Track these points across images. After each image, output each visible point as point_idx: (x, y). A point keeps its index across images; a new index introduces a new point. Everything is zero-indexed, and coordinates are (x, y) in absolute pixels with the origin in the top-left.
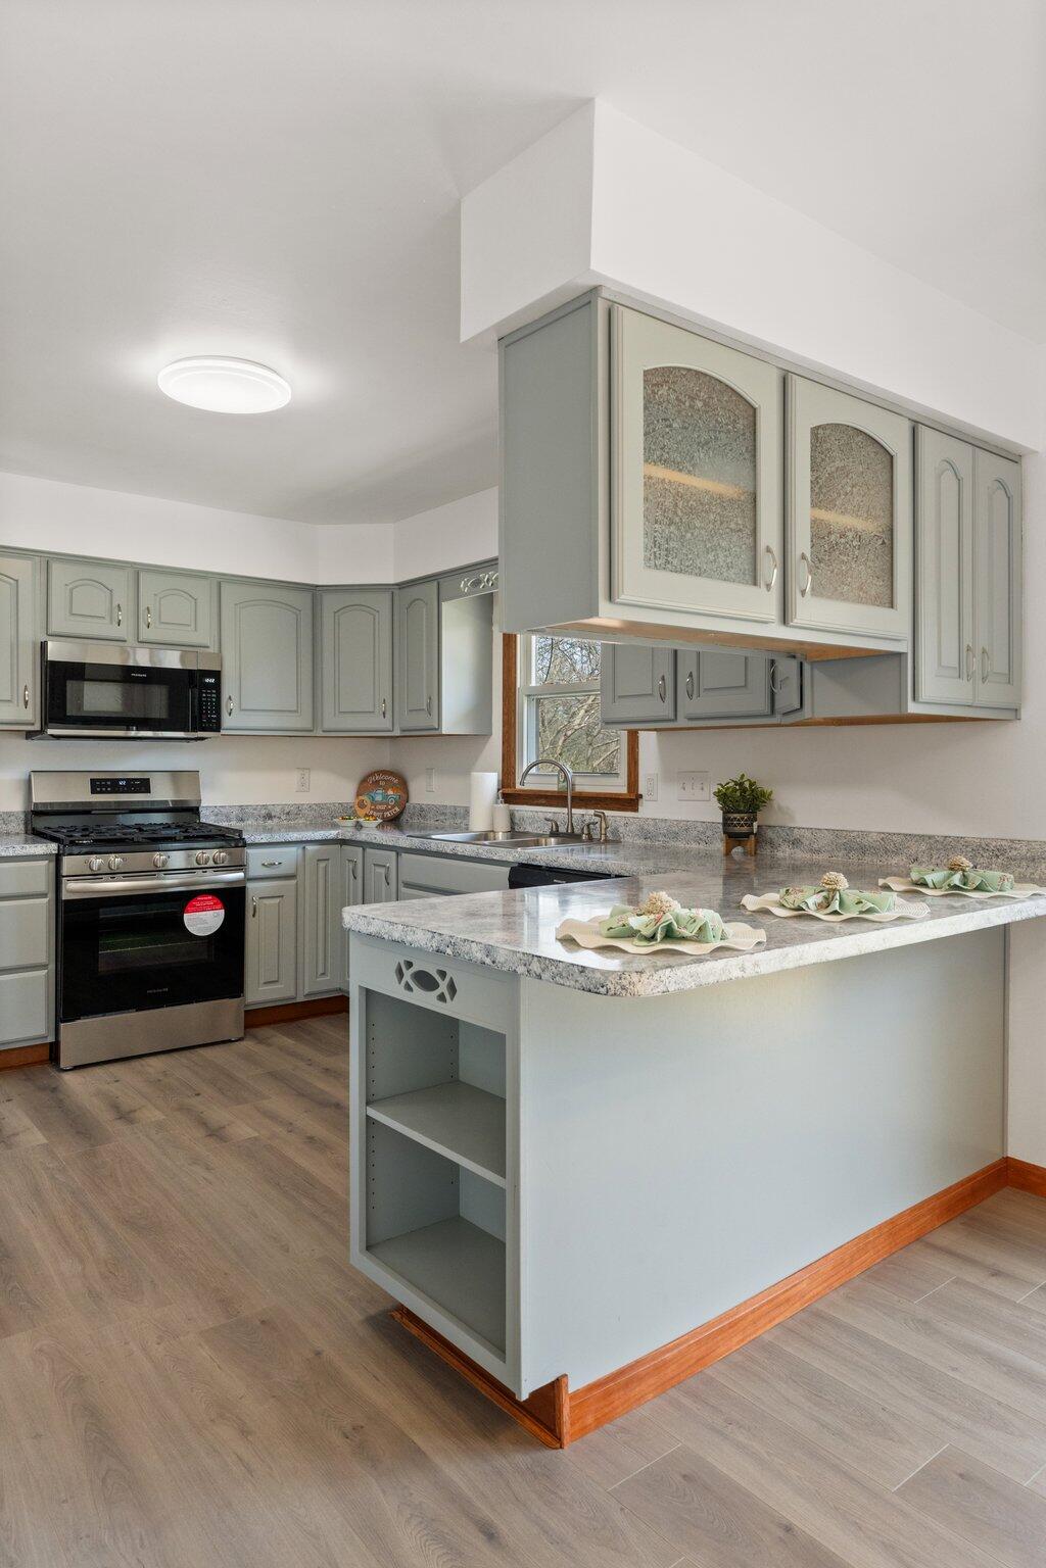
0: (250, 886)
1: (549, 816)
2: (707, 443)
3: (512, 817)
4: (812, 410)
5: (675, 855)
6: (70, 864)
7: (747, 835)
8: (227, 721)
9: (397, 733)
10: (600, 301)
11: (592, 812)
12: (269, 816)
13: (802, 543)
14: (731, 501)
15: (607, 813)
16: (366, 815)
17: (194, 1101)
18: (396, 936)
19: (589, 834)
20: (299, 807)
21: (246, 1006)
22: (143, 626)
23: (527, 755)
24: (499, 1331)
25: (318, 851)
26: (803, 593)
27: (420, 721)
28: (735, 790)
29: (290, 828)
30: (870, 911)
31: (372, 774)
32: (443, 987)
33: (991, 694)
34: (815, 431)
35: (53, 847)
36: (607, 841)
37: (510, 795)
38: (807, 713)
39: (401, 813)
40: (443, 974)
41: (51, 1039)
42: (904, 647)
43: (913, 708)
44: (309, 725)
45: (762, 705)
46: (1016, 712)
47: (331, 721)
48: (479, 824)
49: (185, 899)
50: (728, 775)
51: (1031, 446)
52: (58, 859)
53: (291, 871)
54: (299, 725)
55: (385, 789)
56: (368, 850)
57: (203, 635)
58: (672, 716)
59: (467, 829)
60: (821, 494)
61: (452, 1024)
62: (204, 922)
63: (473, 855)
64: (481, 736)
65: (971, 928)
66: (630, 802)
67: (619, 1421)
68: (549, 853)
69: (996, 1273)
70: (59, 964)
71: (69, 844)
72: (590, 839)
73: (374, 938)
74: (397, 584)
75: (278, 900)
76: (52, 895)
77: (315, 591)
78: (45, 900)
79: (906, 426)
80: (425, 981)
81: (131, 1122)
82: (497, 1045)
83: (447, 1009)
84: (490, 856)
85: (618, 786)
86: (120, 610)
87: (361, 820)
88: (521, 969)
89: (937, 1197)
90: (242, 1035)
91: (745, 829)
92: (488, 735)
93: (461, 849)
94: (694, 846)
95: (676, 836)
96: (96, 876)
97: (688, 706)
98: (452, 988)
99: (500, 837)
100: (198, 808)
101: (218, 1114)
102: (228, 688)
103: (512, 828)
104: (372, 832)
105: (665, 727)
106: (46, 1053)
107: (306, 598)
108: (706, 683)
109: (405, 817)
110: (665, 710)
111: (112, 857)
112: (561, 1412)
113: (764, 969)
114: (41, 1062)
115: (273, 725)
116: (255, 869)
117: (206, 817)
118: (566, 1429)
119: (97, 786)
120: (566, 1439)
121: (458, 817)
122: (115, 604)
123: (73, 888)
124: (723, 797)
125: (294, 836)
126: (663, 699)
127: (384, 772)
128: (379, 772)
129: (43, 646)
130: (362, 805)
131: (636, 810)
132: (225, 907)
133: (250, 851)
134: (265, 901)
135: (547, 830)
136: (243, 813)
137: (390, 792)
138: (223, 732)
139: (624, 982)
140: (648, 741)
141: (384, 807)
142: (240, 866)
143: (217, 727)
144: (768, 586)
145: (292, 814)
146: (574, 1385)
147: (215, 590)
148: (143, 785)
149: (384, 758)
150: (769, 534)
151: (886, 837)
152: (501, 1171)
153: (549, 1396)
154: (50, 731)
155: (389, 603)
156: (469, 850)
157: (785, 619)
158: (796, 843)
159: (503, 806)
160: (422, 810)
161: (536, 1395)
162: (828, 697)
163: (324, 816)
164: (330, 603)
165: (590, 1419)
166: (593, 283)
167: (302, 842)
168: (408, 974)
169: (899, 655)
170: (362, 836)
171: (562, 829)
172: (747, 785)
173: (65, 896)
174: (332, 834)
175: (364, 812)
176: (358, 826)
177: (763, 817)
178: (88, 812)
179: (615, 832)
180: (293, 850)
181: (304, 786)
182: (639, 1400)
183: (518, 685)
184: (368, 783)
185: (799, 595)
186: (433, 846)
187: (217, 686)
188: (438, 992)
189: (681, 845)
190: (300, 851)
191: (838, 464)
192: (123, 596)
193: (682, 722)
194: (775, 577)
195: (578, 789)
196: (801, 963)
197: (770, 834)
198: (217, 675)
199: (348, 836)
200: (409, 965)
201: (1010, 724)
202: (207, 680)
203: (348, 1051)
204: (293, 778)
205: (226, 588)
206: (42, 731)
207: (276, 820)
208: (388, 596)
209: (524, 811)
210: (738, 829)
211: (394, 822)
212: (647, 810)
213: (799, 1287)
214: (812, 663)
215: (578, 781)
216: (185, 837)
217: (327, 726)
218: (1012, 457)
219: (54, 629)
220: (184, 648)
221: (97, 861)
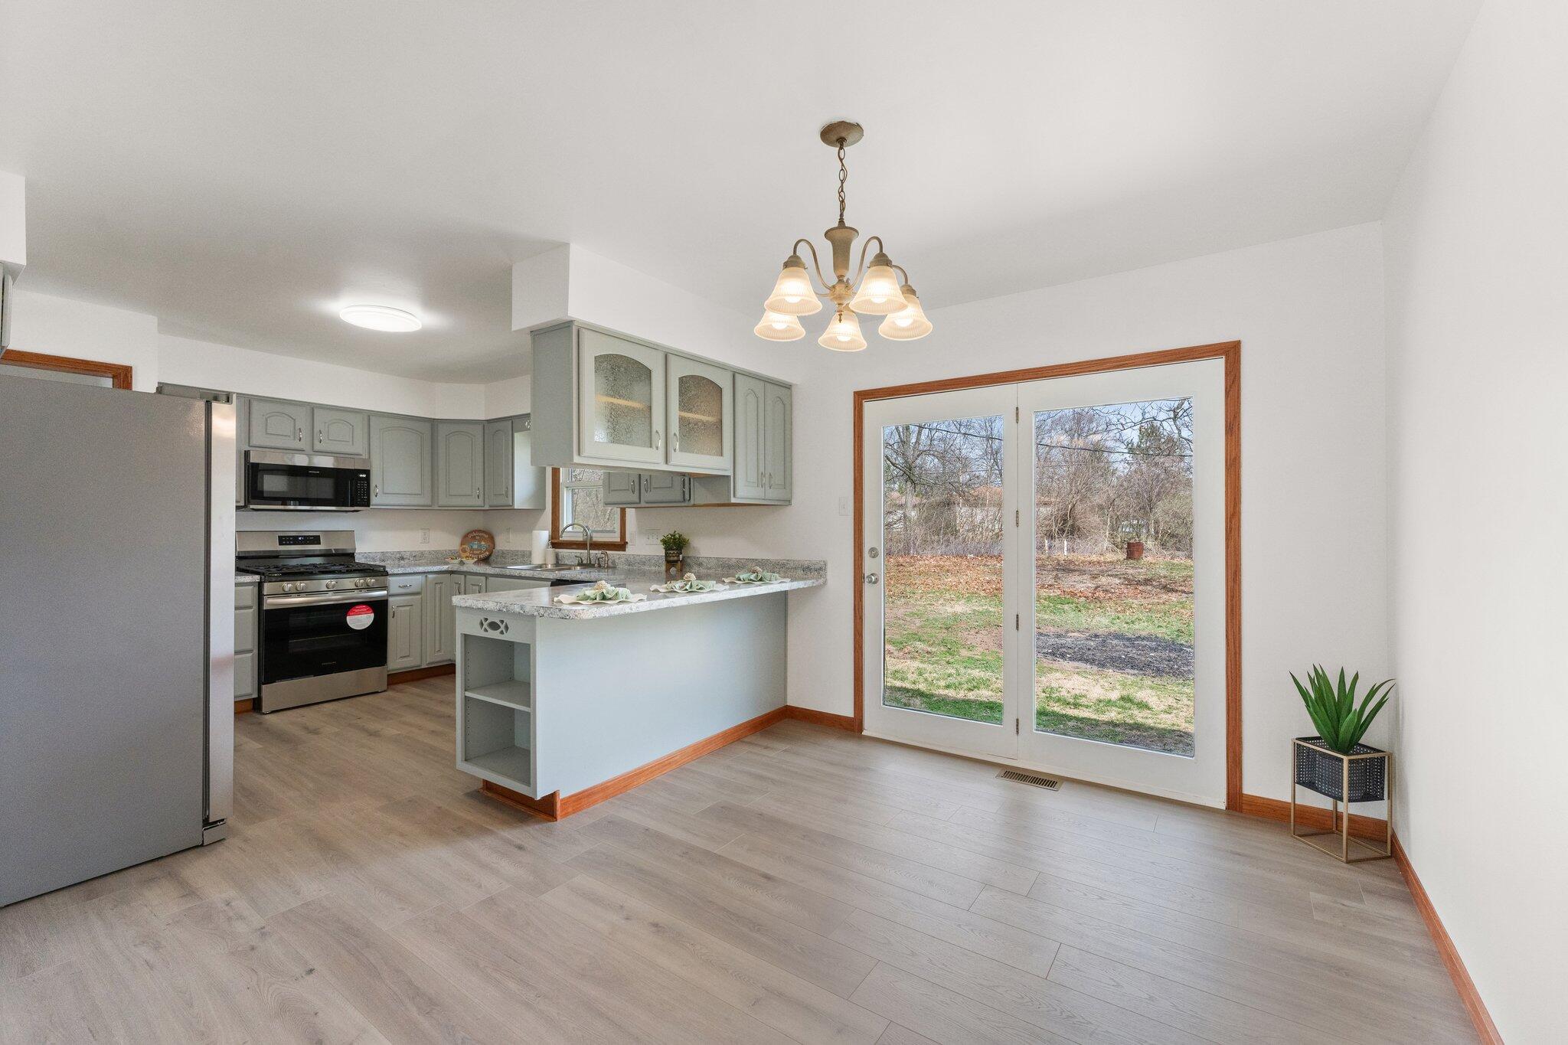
0: (391, 599)
1: (578, 555)
2: (626, 386)
3: (557, 556)
4: (678, 370)
5: (644, 574)
6: (267, 587)
7: (677, 561)
8: (374, 500)
9: (487, 507)
10: (574, 327)
11: (600, 552)
12: (402, 558)
13: (675, 428)
14: (639, 410)
15: (608, 552)
16: (467, 557)
17: (359, 721)
18: (480, 606)
19: (599, 564)
20: (422, 553)
21: (388, 671)
22: (316, 442)
23: (566, 519)
24: (526, 774)
25: (435, 578)
26: (675, 450)
27: (501, 501)
28: (671, 538)
29: (416, 565)
30: (700, 589)
31: (471, 532)
32: (502, 627)
33: (772, 494)
34: (681, 380)
35: (257, 578)
36: (608, 567)
37: (556, 543)
38: (692, 502)
39: (490, 555)
40: (502, 622)
41: (255, 696)
42: (730, 473)
43: (733, 500)
44: (429, 503)
45: (679, 497)
46: (790, 501)
47: (443, 500)
48: (537, 560)
49: (346, 608)
50: (667, 531)
51: (794, 382)
52: (260, 585)
53: (419, 590)
54: (422, 503)
55: (480, 541)
56: (468, 577)
57: (358, 447)
58: (638, 501)
59: (530, 564)
60: (684, 405)
61: (511, 645)
62: (361, 621)
63: (531, 576)
64: (539, 510)
65: (746, 595)
66: (621, 546)
67: (584, 811)
68: (576, 573)
69: (766, 748)
70: (261, 649)
71: (266, 577)
72: (600, 566)
73: (469, 609)
74: (487, 420)
75: (408, 608)
76: (256, 607)
77: (433, 422)
78: (252, 610)
79: (729, 375)
80: (494, 626)
81: (317, 733)
82: (527, 649)
83: (506, 637)
84: (540, 576)
85: (616, 538)
86: (300, 431)
87: (464, 559)
88: (536, 613)
89: (748, 722)
90: (385, 688)
91: (676, 558)
92: (544, 509)
93: (523, 574)
94: (653, 568)
95: (644, 564)
96: (287, 594)
97: (645, 496)
98: (507, 628)
99: (549, 567)
100: (353, 554)
101: (374, 726)
102: (374, 480)
103: (557, 562)
104: (470, 565)
105: (637, 505)
106: (250, 706)
107: (428, 425)
108: (654, 485)
109: (492, 558)
110: (634, 498)
111: (298, 583)
112: (556, 805)
113: (641, 610)
114: (247, 711)
115: (404, 503)
116: (394, 589)
117: (359, 559)
118: (559, 812)
119: (283, 540)
120: (558, 817)
121: (525, 556)
122: (297, 428)
123: (270, 603)
124: (664, 542)
125: (421, 569)
126: (633, 492)
127: (480, 531)
128: (475, 531)
129: (247, 454)
130: (464, 551)
131: (625, 550)
132: (374, 612)
133: (390, 578)
134: (401, 608)
135: (577, 562)
136: (384, 556)
137: (483, 543)
138: (371, 507)
139: (577, 614)
140: (631, 513)
141: (478, 552)
142: (384, 588)
143: (367, 504)
144: (657, 448)
145: (418, 557)
146: (562, 795)
147: (366, 422)
148: (316, 540)
149: (478, 523)
150: (658, 424)
151: (739, 560)
152: (529, 706)
153: (551, 799)
154: (252, 507)
155: (481, 433)
156: (529, 574)
157: (667, 462)
158: (700, 565)
159: (551, 550)
160: (503, 553)
161: (544, 799)
162: (700, 495)
163: (439, 557)
164: (443, 431)
165: (570, 810)
166: (569, 319)
167: (424, 573)
168: (485, 625)
169: (728, 477)
170: (464, 568)
171: (585, 562)
172: (677, 536)
173: (265, 607)
174: (445, 568)
175: (466, 554)
176: (462, 563)
177: (684, 552)
178: (277, 557)
179: (614, 562)
180: (419, 577)
181: (425, 540)
182: (596, 801)
183: (561, 481)
184: (468, 537)
185: (673, 451)
186: (508, 572)
187: (368, 479)
188: (500, 630)
189: (647, 568)
190: (424, 577)
191: (693, 392)
192: (303, 422)
193: (643, 504)
194: (661, 443)
195: (594, 539)
196: (659, 607)
197: (689, 561)
198: (367, 472)
199: (455, 568)
200: (486, 619)
201: (788, 508)
202: (361, 476)
203: (455, 673)
204: (418, 535)
205: (373, 419)
206: (245, 506)
207: (407, 561)
208: (480, 427)
209: (563, 552)
210: (672, 559)
211: (486, 560)
212: (630, 550)
213: (676, 758)
214: (694, 478)
215: (594, 535)
216: (347, 571)
217: (440, 503)
218: (788, 387)
219: (254, 442)
220: (336, 455)
221: (288, 586)
